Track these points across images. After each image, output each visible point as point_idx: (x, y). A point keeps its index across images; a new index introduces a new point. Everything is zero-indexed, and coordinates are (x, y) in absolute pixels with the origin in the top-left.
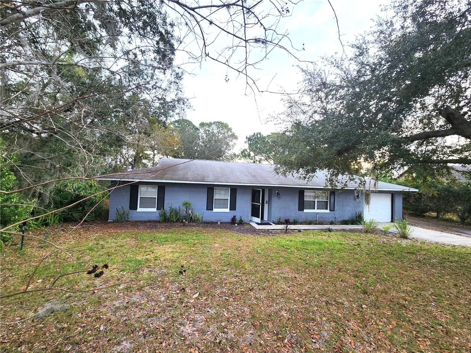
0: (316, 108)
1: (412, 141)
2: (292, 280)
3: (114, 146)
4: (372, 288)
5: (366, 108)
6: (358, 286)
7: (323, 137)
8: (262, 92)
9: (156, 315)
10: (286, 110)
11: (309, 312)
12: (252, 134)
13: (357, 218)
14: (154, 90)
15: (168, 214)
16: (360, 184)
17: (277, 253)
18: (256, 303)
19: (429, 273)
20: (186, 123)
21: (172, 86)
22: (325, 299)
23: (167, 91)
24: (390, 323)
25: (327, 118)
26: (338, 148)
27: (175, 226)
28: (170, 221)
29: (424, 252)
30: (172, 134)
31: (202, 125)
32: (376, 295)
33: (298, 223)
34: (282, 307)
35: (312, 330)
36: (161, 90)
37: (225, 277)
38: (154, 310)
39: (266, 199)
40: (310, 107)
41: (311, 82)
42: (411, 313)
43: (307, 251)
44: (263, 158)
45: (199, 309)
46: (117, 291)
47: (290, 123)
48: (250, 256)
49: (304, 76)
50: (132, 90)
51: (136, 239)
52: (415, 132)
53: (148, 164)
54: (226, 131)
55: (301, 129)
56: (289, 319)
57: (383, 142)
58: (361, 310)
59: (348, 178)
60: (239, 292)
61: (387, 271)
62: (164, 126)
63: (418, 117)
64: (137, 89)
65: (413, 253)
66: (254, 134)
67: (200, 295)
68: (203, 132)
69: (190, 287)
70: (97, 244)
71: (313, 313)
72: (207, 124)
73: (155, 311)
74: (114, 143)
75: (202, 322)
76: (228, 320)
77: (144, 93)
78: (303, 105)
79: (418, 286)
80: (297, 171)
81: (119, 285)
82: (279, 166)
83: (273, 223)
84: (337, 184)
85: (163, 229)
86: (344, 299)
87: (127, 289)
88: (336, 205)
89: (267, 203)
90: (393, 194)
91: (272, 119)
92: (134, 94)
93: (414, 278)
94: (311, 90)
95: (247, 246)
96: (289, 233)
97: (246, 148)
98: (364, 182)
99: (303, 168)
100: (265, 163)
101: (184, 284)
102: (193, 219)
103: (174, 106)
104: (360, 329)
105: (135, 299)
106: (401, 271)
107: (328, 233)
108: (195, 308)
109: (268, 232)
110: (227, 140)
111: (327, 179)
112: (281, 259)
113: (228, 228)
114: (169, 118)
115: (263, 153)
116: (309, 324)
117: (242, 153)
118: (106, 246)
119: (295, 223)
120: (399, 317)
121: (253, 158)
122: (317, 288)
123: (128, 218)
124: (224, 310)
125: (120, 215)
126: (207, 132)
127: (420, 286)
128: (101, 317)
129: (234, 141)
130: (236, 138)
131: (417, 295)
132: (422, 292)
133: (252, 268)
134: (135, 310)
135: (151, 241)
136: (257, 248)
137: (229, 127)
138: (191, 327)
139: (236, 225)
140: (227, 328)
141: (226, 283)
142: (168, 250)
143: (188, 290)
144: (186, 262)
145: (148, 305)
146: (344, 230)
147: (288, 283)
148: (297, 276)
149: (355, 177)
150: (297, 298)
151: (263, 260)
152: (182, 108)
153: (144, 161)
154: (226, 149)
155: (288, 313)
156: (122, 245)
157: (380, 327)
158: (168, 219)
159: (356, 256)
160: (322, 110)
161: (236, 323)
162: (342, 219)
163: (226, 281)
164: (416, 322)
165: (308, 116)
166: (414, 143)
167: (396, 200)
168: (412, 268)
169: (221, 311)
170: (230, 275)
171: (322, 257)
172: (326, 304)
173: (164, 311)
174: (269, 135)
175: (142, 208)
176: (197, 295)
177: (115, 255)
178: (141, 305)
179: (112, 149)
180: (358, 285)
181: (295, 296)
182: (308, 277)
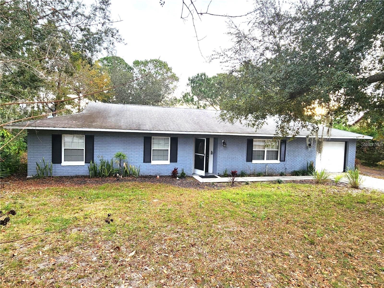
0: (268, 44)
1: (369, 83)
2: (237, 234)
3: (28, 88)
4: (320, 238)
5: (323, 45)
6: (305, 238)
7: (274, 78)
8: (201, 14)
9: (88, 276)
10: (234, 45)
11: (254, 265)
12: (195, 75)
13: (309, 169)
14: (75, 18)
15: (99, 168)
16: (313, 131)
17: (222, 206)
18: (198, 258)
19: (377, 222)
20: (117, 60)
21: (97, 13)
22: (271, 252)
23: (90, 20)
24: (335, 271)
25: (280, 56)
26: (291, 90)
27: (107, 181)
28: (102, 175)
29: (374, 202)
30: (100, 75)
31: (137, 63)
32: (323, 246)
33: (246, 175)
34: (226, 262)
35: (256, 283)
36: (83, 18)
37: (165, 233)
38: (85, 270)
39: (211, 149)
40: (261, 43)
41: (263, 13)
42: (356, 261)
43: (255, 204)
44: (208, 103)
45: (136, 267)
46: (41, 253)
47: (238, 61)
48: (192, 210)
49: (255, 5)
50: (47, 17)
51: (62, 196)
52: (373, 73)
53: (72, 110)
54: (165, 70)
55: (250, 68)
56: (232, 273)
57: (338, 83)
58: (307, 260)
59: (300, 125)
60: (180, 248)
61: (335, 221)
62: (89, 63)
63: (378, 57)
64: (54, 17)
65: (363, 203)
66: (198, 75)
67: (136, 253)
68: (137, 72)
69: (126, 246)
70: (15, 203)
71: (258, 266)
72: (142, 63)
73: (86, 272)
74: (28, 84)
75: (139, 280)
76: (168, 277)
77: (62, 21)
78: (254, 40)
79: (365, 235)
80: (246, 117)
81: (44, 247)
82: (225, 112)
83: (219, 176)
84: (288, 131)
85: (94, 185)
86: (290, 250)
87: (53, 250)
88: (286, 155)
89: (212, 154)
90: (347, 142)
91: (218, 56)
92: (50, 22)
93: (361, 227)
94: (263, 22)
95: (189, 201)
96: (236, 185)
97: (188, 92)
98: (317, 129)
99: (252, 113)
100: (210, 109)
101: (119, 242)
102: (128, 172)
103: (100, 39)
104: (305, 279)
105: (62, 260)
106: (349, 221)
107: (277, 185)
108: (131, 266)
109: (212, 185)
110: (167, 82)
111: (277, 126)
112: (227, 213)
113: (169, 182)
114: (95, 53)
115: (208, 97)
116: (253, 276)
117: (184, 97)
118: (25, 205)
119: (243, 175)
120: (344, 265)
121: (197, 103)
122: (263, 241)
123: (51, 174)
124: (163, 267)
125: (41, 170)
126: (143, 72)
127: (367, 235)
128: (24, 280)
129: (175, 83)
130: (177, 79)
131: (363, 244)
132: (369, 241)
133: (194, 223)
134: (63, 272)
135: (80, 198)
136: (201, 202)
137: (169, 66)
138: (127, 286)
139: (178, 178)
140: (166, 285)
141: (166, 240)
142: (99, 208)
143: (123, 249)
144: (120, 219)
145: (78, 266)
146: (294, 181)
147: (233, 236)
148: (243, 229)
149: (307, 124)
150: (242, 252)
151: (206, 214)
152: (110, 41)
153: (68, 107)
154: (165, 93)
155: (232, 267)
156: (45, 203)
157: (325, 276)
158: (100, 173)
159: (306, 208)
160: (275, 47)
161: (176, 280)
162: (293, 170)
163: (166, 238)
164: (360, 269)
165: (258, 53)
166: (371, 85)
167: (350, 149)
168: (361, 218)
169: (161, 268)
170: (170, 231)
171: (270, 210)
172: (272, 256)
173: (96, 271)
174: (215, 77)
175: (68, 161)
176: (133, 253)
177: (37, 215)
178: (69, 266)
179: (26, 90)
180: (306, 236)
181: (240, 250)
182: (254, 231)
